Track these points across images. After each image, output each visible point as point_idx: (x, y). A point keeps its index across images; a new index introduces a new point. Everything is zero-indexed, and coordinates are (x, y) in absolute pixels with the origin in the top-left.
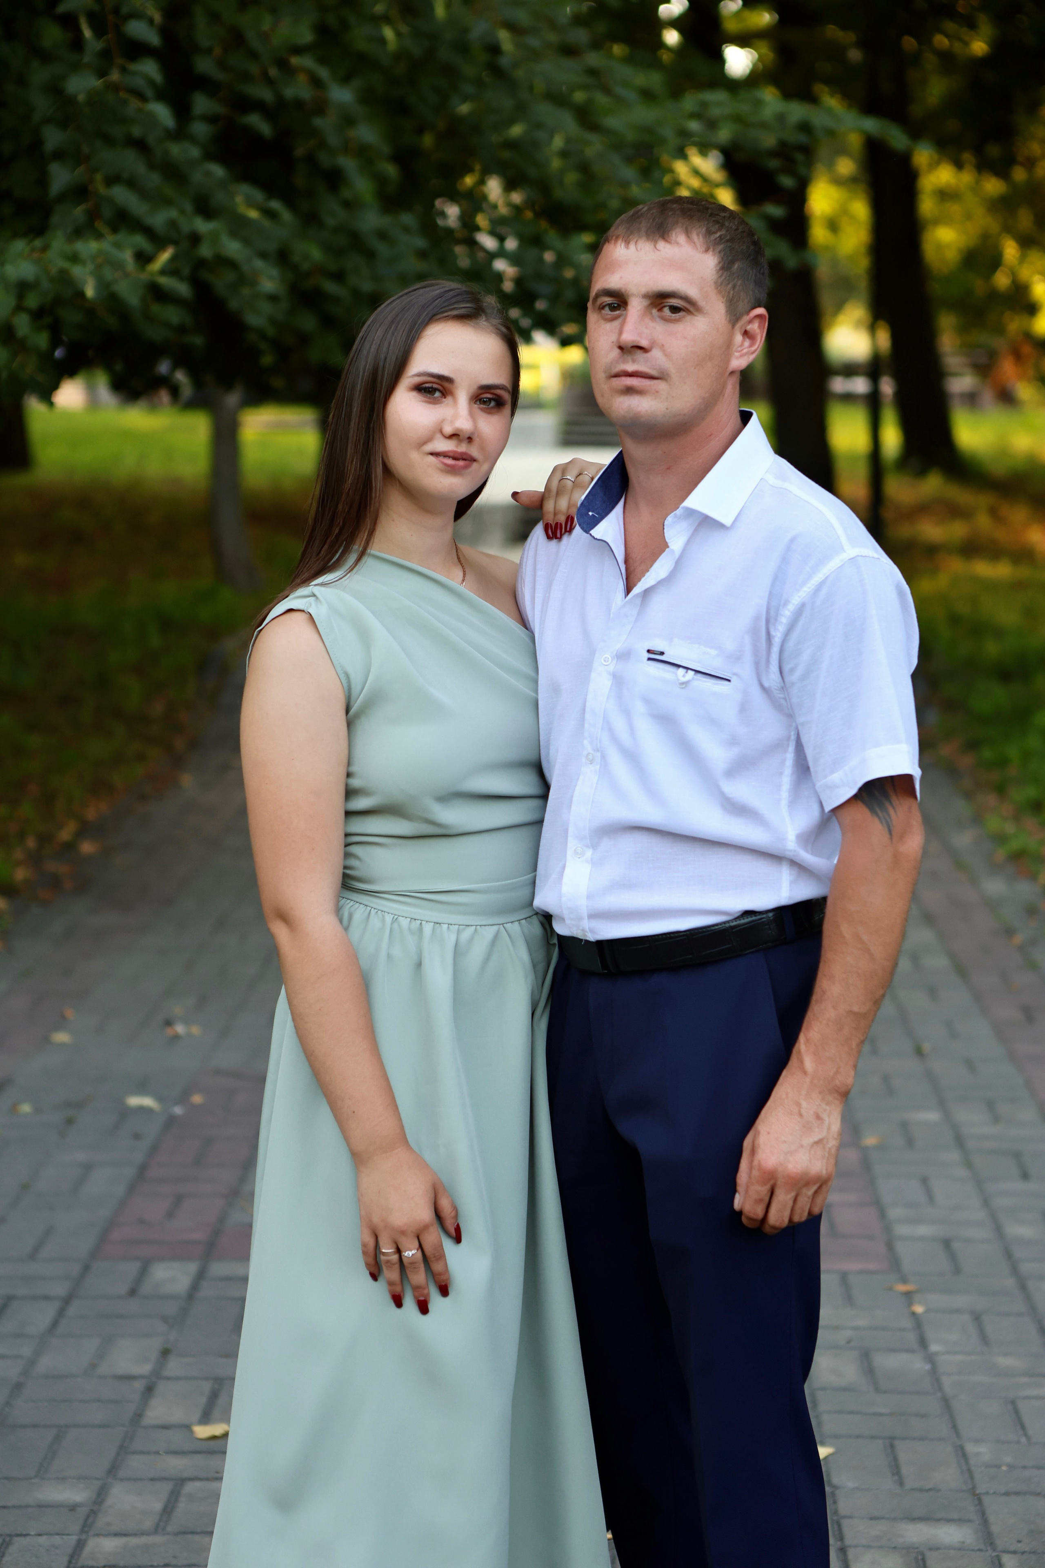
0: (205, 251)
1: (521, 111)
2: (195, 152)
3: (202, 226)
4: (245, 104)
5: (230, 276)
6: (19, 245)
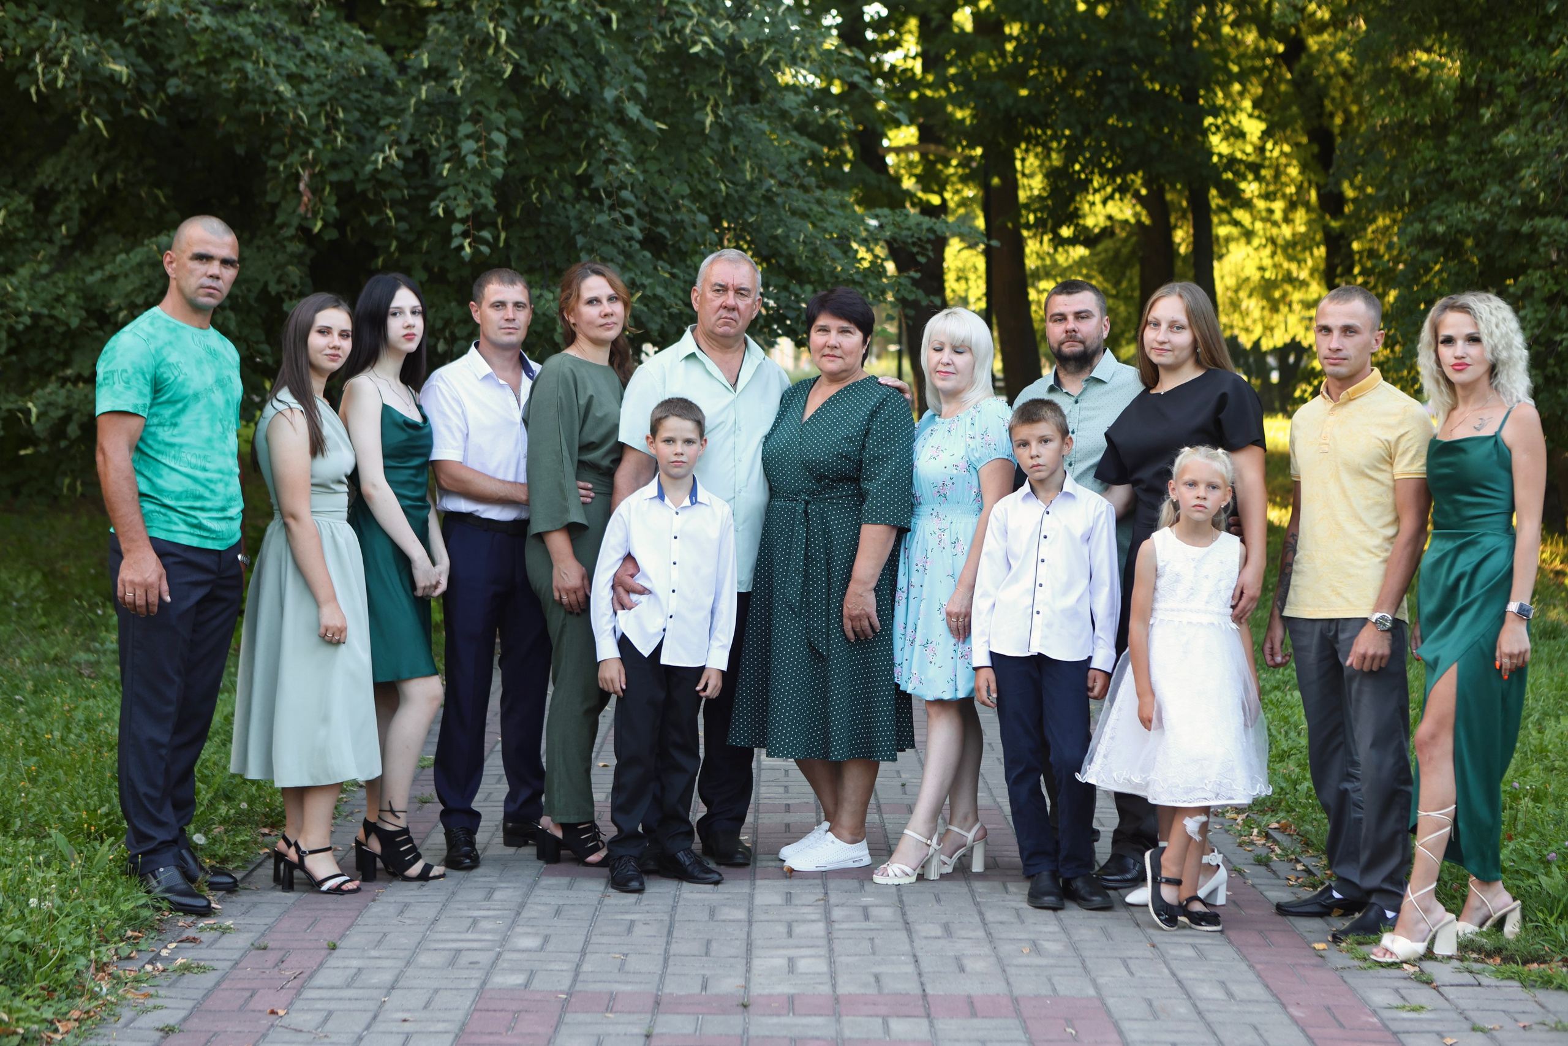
0: (648, 293)
1: (780, 221)
2: (637, 246)
3: (647, 281)
4: (656, 222)
5: (658, 304)
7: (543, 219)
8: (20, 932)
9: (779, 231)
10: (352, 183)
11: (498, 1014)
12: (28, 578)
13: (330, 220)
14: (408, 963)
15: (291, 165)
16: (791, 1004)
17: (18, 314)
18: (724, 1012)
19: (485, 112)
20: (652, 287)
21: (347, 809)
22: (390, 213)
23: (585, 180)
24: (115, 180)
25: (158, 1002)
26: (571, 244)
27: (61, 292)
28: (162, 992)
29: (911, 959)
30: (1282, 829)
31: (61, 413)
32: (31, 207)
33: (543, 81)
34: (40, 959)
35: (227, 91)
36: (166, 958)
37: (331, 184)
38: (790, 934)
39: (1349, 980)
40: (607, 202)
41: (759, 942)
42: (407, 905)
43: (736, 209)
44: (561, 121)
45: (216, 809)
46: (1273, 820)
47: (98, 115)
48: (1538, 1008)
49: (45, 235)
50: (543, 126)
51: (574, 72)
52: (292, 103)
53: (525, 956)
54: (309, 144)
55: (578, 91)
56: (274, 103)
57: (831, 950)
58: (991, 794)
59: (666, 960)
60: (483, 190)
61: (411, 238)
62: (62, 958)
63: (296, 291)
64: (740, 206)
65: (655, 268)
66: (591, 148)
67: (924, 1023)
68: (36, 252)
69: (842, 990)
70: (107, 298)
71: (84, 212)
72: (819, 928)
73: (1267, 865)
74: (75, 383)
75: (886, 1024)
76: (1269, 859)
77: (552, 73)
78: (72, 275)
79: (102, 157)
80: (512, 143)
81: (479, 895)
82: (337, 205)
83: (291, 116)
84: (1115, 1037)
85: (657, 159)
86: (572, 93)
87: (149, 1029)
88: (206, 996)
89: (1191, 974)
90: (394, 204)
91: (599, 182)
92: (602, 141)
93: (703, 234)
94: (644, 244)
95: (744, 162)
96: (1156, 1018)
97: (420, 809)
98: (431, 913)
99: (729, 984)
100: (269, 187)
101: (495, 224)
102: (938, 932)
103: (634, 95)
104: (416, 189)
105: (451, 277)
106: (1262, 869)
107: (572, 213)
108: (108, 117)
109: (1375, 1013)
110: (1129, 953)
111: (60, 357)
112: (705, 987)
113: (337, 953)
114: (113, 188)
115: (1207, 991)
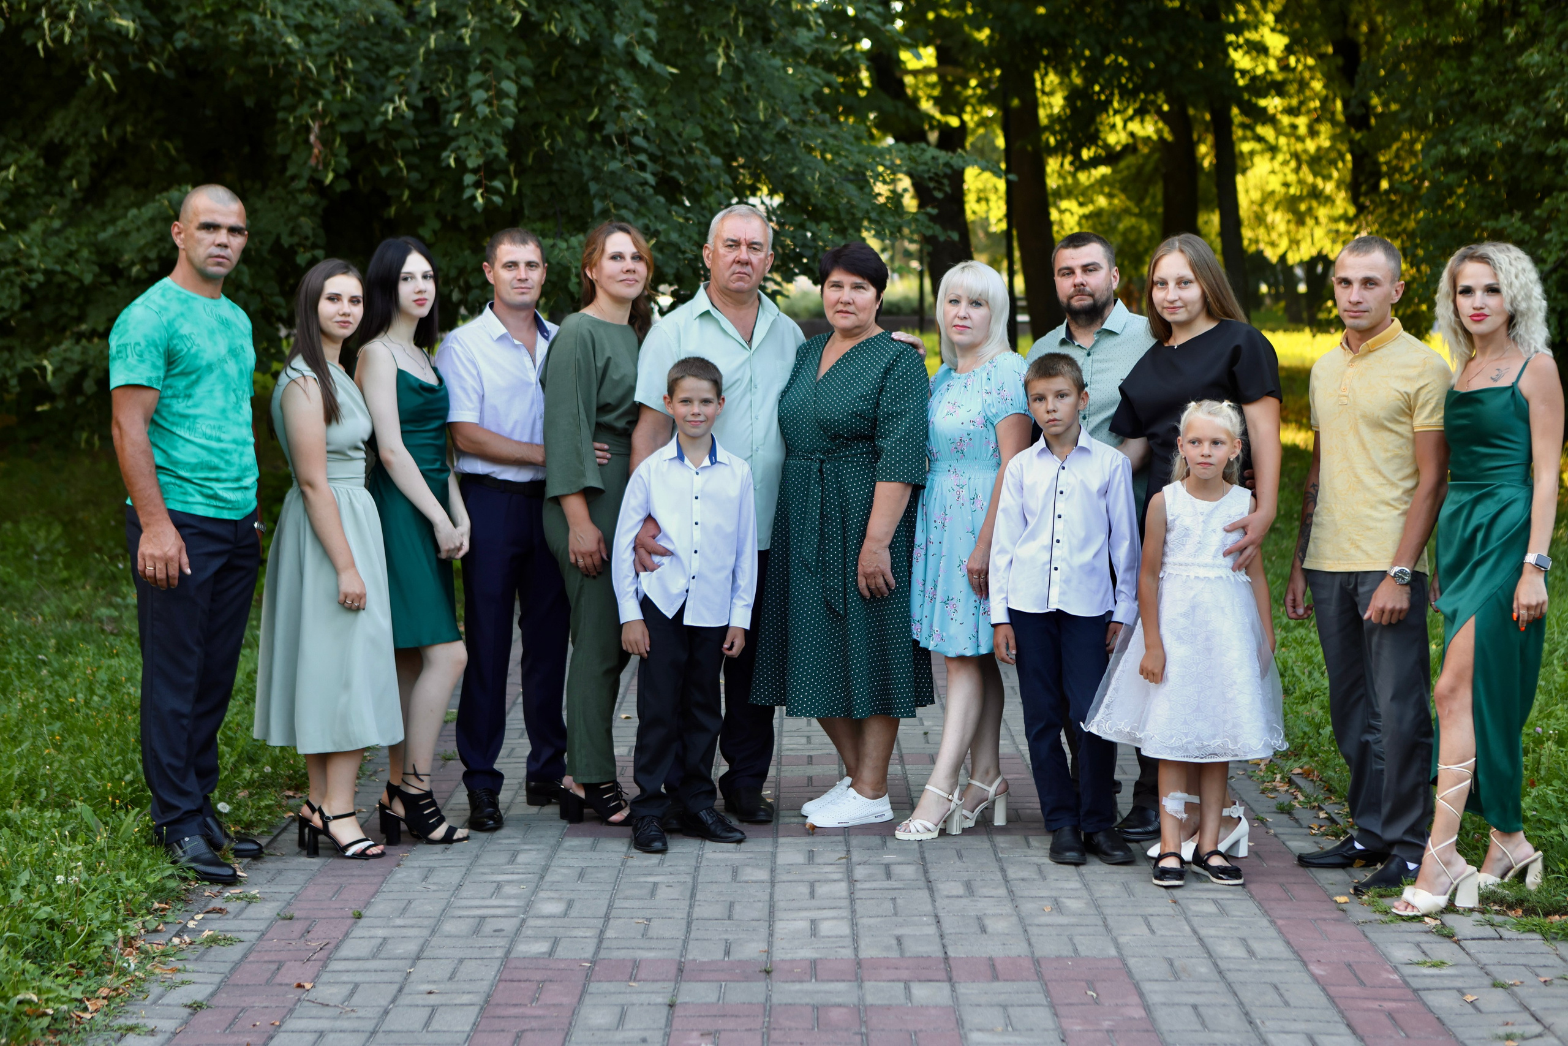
0: (662, 238)
1: (795, 160)
2: (651, 191)
3: (661, 227)
4: (669, 166)
6: (581, 237)
7: (555, 166)
8: (48, 909)
9: (794, 170)
10: (362, 135)
11: (523, 985)
12: (49, 532)
13: (342, 171)
14: (433, 932)
15: (301, 117)
16: (813, 969)
17: (31, 271)
18: (747, 979)
19: (495, 61)
20: (667, 233)
21: (371, 768)
22: (401, 163)
23: (597, 125)
24: (125, 133)
25: (186, 977)
26: (584, 191)
27: (74, 247)
28: (189, 967)
29: (932, 920)
30: (1306, 775)
31: (76, 369)
32: (41, 162)
33: (553, 28)
34: (68, 936)
35: (235, 43)
36: (193, 930)
37: (342, 135)
38: (812, 894)
39: (1370, 935)
40: (619, 149)
41: (781, 905)
42: (431, 870)
43: (750, 148)
44: (572, 67)
45: (241, 773)
46: (1296, 765)
47: (106, 70)
48: (1559, 960)
49: (56, 189)
50: (553, 73)
51: (583, 18)
52: (300, 55)
53: (549, 922)
54: (318, 95)
55: (587, 38)
56: (283, 54)
57: (853, 911)
58: (1014, 742)
59: (689, 924)
60: (494, 139)
61: (423, 186)
62: (90, 934)
63: (308, 243)
64: (754, 144)
65: (669, 212)
66: (602, 94)
67: (946, 986)
68: (48, 206)
69: (863, 955)
70: (119, 252)
71: (94, 165)
72: (842, 888)
73: (1289, 813)
74: (90, 339)
75: (907, 988)
76: (1292, 807)
77: (561, 20)
78: (85, 229)
79: (111, 111)
80: (523, 91)
81: (503, 858)
82: (348, 156)
83: (300, 67)
84: (1135, 999)
85: (670, 102)
86: (582, 40)
87: (177, 1005)
88: (233, 970)
89: (1212, 932)
90: (405, 154)
91: (610, 128)
92: (613, 87)
93: (717, 177)
94: (657, 190)
95: (757, 102)
96: (1177, 978)
97: (443, 766)
98: (455, 879)
99: (752, 949)
100: (279, 138)
101: (507, 172)
102: (959, 890)
103: (644, 40)
104: (426, 137)
105: (464, 225)
106: (1285, 818)
107: (585, 159)
108: (116, 72)
109: (1396, 969)
110: (1151, 911)
111: (75, 312)
112: (727, 953)
113: (362, 922)
114: (123, 141)
115: (1228, 950)
